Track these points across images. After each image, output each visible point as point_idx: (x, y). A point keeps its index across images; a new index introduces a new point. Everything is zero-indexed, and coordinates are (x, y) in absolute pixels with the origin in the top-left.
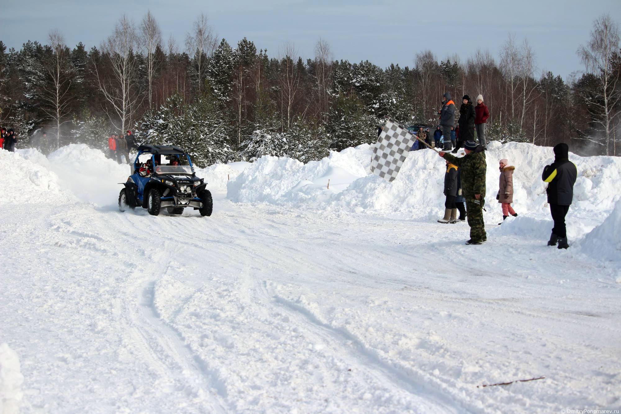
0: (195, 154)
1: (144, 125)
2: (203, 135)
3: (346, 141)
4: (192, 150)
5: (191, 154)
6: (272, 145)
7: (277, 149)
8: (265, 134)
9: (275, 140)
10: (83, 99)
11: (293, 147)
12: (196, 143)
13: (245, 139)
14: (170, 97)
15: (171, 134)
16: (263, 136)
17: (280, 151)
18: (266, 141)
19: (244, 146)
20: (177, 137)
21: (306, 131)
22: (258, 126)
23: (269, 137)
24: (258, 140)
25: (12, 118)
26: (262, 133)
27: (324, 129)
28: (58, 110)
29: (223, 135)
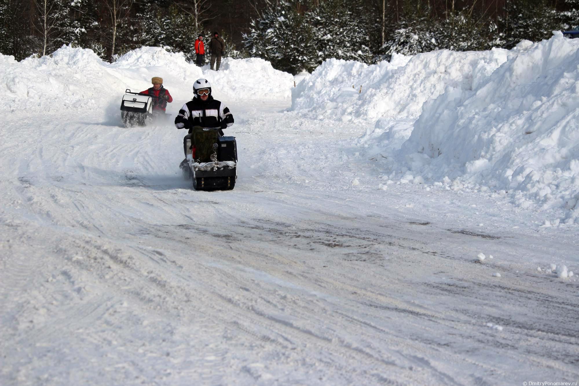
0: (305, 57)
4: (302, 54)
5: (300, 59)
6: (419, 47)
8: (412, 34)
9: (423, 41)
16: (408, 37)
22: (403, 24)
23: (416, 37)
24: (402, 41)
25: (140, 16)
26: (408, 33)
27: (496, 27)
28: (196, 6)
29: (361, 35)
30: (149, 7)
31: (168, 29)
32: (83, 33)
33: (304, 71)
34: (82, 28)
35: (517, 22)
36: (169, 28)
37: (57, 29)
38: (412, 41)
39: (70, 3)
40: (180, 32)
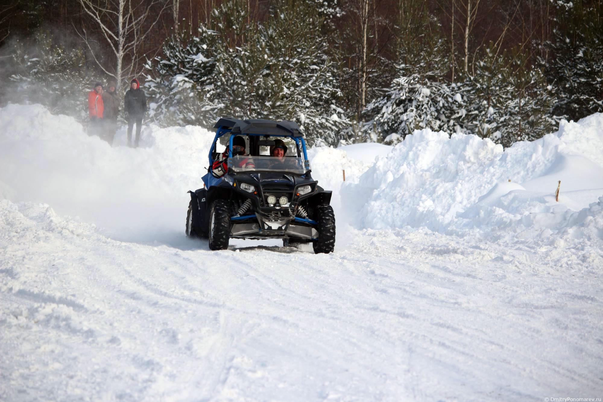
1: (165, 65)
2: (288, 88)
3: (587, 101)
6: (433, 109)
7: (443, 118)
8: (418, 86)
9: (439, 99)
10: (35, 10)
11: (476, 112)
12: (274, 103)
13: (374, 95)
14: (218, 6)
15: (222, 84)
16: (412, 91)
17: (449, 121)
18: (418, 101)
19: (373, 110)
20: (233, 91)
21: (504, 80)
22: (403, 69)
23: (426, 91)
24: (403, 98)
29: (329, 87)
38: (421, 99)
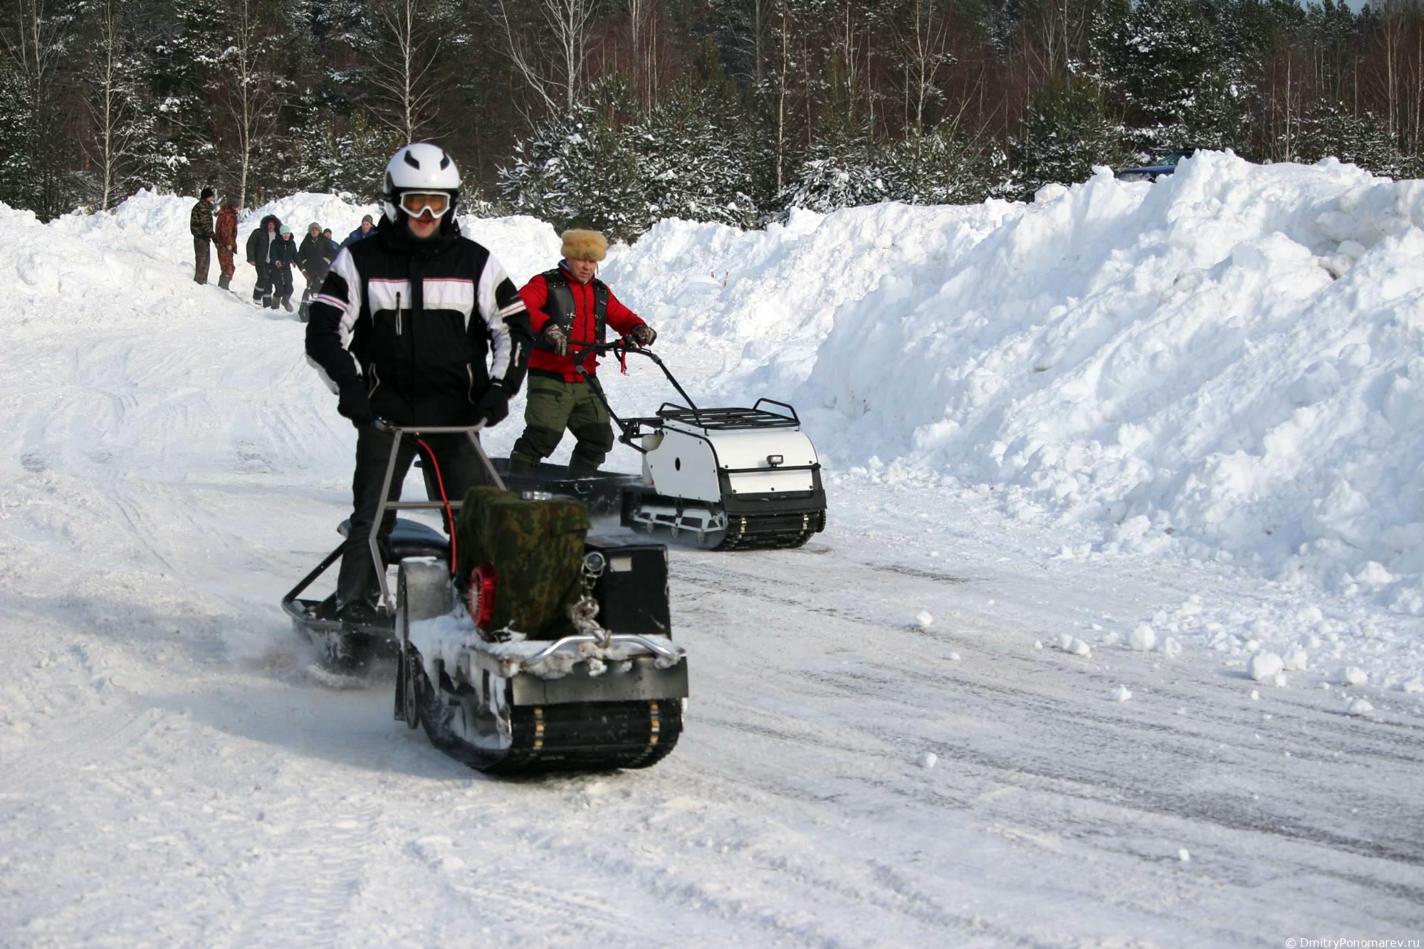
0: (621, 216)
4: (617, 208)
5: (611, 218)
6: (851, 196)
8: (837, 170)
9: (859, 185)
10: (470, 83)
14: (595, 80)
16: (828, 176)
18: (835, 187)
19: (785, 196)
22: (820, 151)
23: (845, 176)
24: (817, 184)
25: (297, 131)
26: (828, 168)
27: (1005, 158)
28: (408, 112)
29: (736, 171)
30: (315, 114)
31: (347, 158)
32: (183, 166)
33: (620, 242)
34: (182, 155)
35: (1047, 149)
36: (350, 156)
37: (131, 157)
38: (837, 185)
39: (157, 105)
40: (371, 165)
